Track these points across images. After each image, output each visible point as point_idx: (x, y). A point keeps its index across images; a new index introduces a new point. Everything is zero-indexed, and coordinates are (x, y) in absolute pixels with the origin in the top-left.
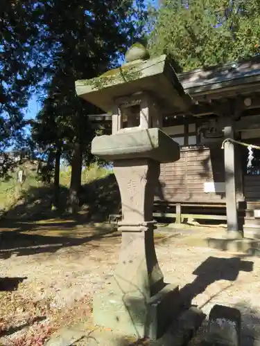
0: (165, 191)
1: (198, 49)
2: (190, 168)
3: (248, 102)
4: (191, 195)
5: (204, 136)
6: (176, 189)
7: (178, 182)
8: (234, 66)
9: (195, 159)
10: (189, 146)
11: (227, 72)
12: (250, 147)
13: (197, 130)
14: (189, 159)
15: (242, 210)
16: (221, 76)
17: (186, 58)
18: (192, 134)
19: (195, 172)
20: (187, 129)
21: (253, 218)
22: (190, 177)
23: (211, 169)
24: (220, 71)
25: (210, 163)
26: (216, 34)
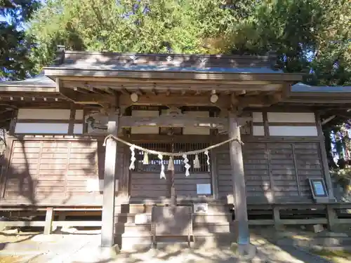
0: (38, 190)
1: (104, 33)
2: (72, 161)
3: (134, 98)
4: (71, 194)
5: (92, 125)
6: (52, 187)
7: (55, 178)
8: (132, 57)
9: (79, 150)
10: (74, 135)
11: (125, 62)
12: (133, 147)
13: (84, 118)
14: (72, 151)
15: (124, 215)
16: (119, 64)
17: (91, 37)
18: (79, 122)
19: (78, 167)
20: (73, 115)
21: (134, 224)
22: (72, 172)
23: (97, 164)
24: (119, 59)
25: (96, 157)
26: (122, 23)
